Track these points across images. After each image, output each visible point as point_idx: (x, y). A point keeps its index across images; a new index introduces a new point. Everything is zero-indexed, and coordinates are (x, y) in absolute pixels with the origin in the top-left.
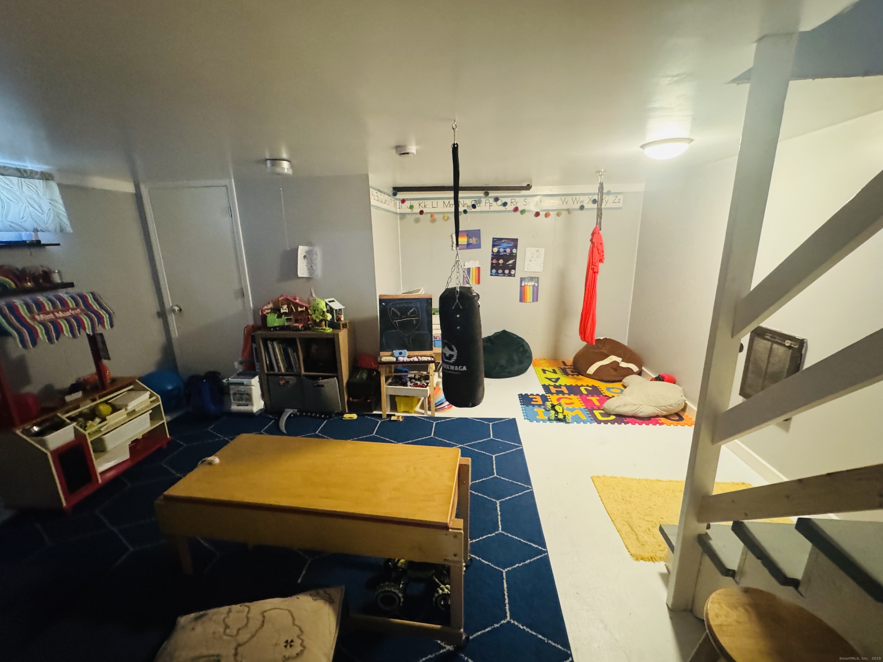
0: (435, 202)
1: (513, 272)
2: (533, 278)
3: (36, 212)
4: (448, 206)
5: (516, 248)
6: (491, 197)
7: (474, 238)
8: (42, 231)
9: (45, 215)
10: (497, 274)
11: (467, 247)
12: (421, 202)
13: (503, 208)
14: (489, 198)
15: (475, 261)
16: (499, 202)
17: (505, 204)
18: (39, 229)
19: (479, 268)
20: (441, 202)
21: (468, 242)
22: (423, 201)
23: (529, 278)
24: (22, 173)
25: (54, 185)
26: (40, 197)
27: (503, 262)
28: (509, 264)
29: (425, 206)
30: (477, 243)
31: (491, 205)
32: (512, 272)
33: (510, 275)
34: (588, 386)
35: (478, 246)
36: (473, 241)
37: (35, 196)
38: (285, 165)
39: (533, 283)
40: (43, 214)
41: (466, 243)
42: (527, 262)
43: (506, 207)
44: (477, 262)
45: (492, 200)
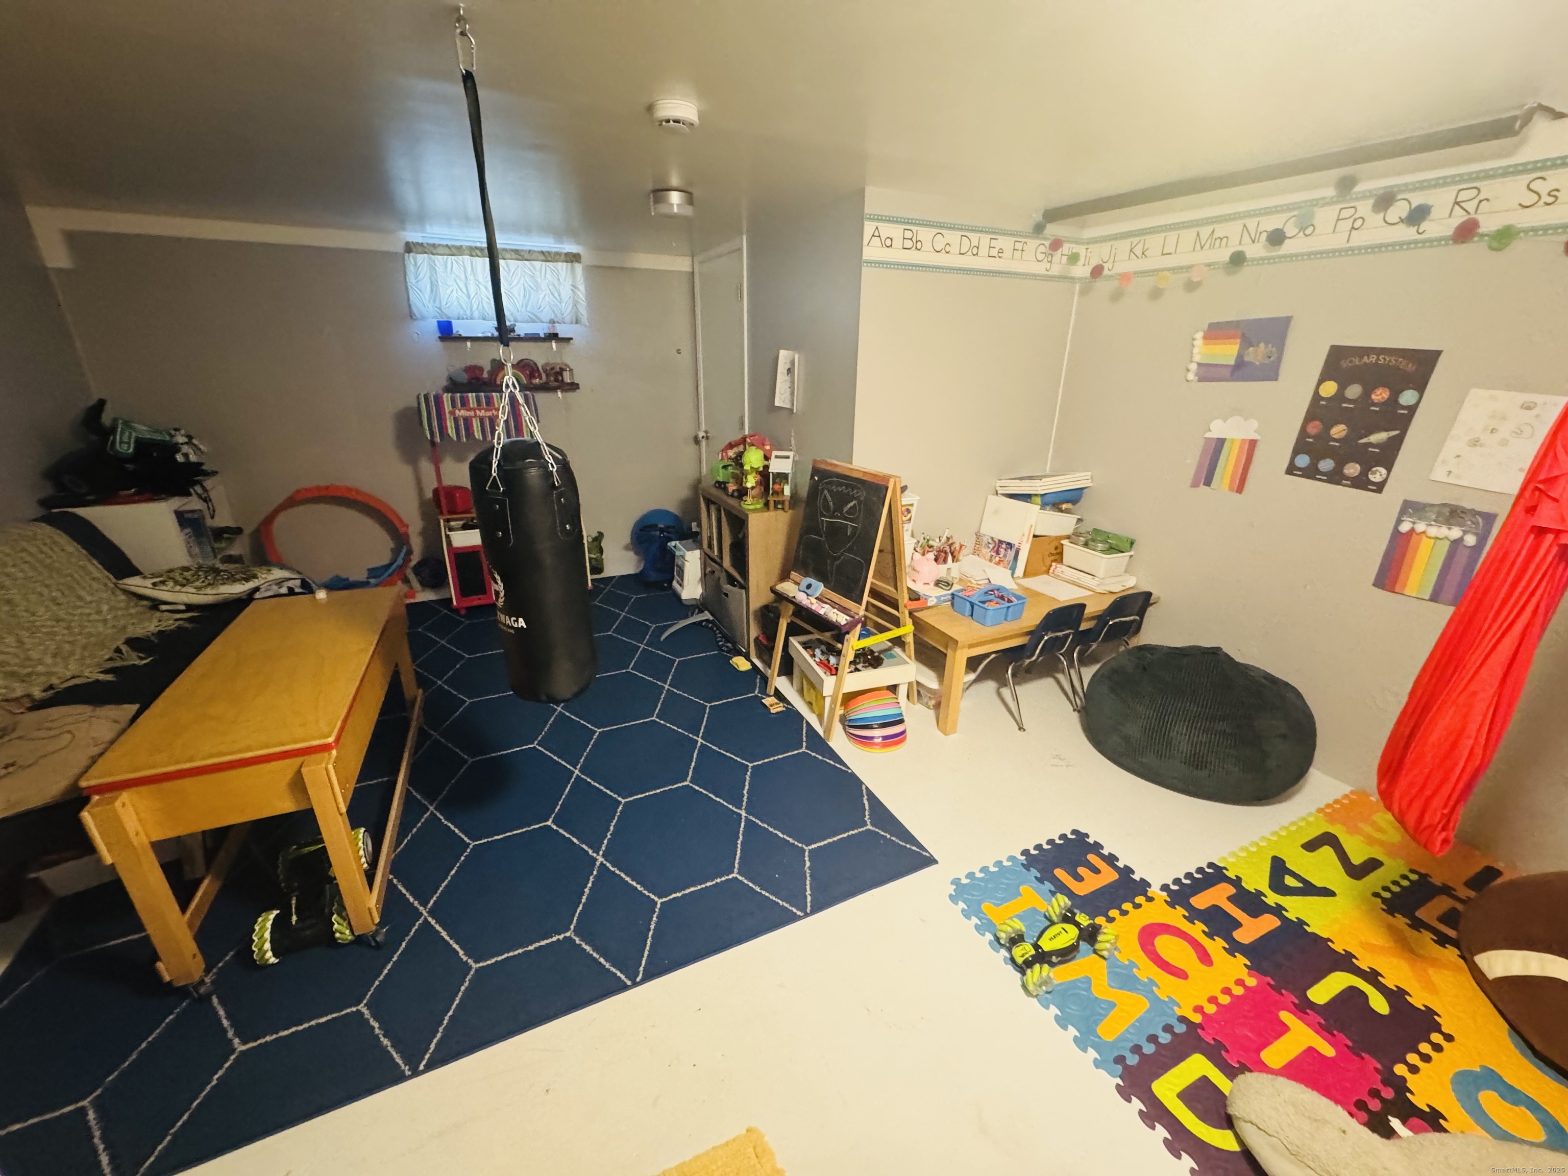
0: (1172, 236)
1: (1378, 475)
2: (1464, 511)
3: (555, 300)
4: (1207, 246)
5: (1421, 388)
6: (1364, 196)
7: (1262, 345)
8: (558, 323)
9: (563, 304)
10: (1310, 473)
11: (1232, 374)
12: (1135, 240)
13: (1408, 233)
14: (1352, 199)
15: (1246, 419)
16: (1400, 210)
17: (1418, 215)
18: (556, 320)
19: (1253, 444)
20: (1189, 236)
21: (1240, 357)
22: (1142, 238)
23: (1446, 511)
24: (548, 257)
25: (578, 267)
26: (560, 283)
27: (1343, 434)
28: (1370, 445)
29: (1143, 254)
30: (1267, 361)
31: (1358, 224)
32: (1375, 473)
33: (1361, 483)
34: (1372, 977)
35: (1270, 372)
36: (1257, 355)
37: (556, 283)
38: (675, 198)
39: (1456, 533)
40: (561, 303)
41: (1232, 362)
42: (1452, 447)
43: (1424, 226)
44: (1254, 424)
45: (1365, 208)
